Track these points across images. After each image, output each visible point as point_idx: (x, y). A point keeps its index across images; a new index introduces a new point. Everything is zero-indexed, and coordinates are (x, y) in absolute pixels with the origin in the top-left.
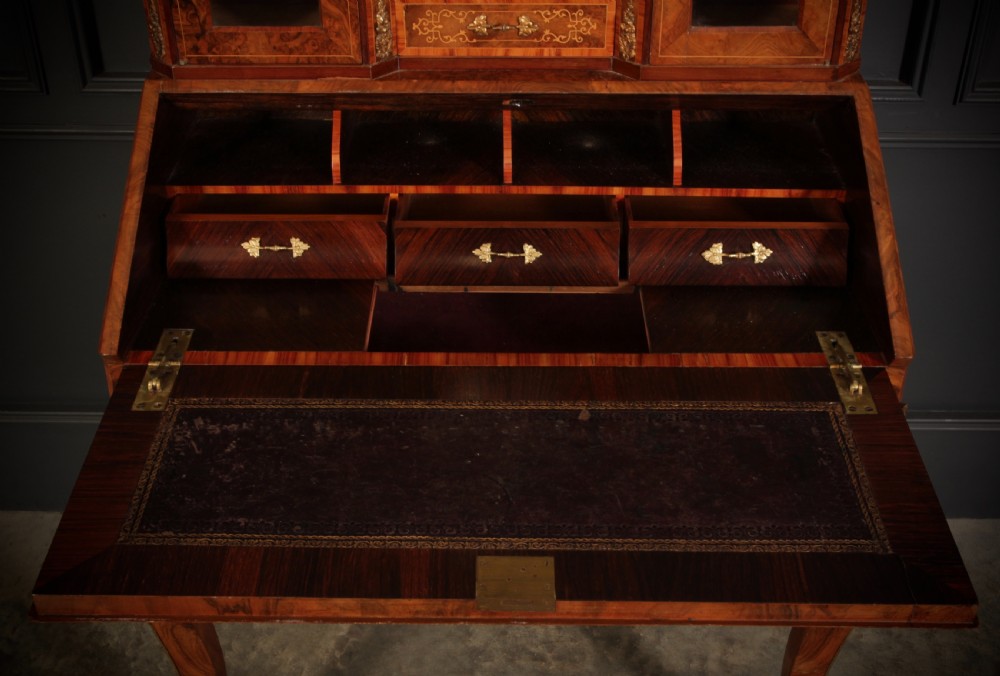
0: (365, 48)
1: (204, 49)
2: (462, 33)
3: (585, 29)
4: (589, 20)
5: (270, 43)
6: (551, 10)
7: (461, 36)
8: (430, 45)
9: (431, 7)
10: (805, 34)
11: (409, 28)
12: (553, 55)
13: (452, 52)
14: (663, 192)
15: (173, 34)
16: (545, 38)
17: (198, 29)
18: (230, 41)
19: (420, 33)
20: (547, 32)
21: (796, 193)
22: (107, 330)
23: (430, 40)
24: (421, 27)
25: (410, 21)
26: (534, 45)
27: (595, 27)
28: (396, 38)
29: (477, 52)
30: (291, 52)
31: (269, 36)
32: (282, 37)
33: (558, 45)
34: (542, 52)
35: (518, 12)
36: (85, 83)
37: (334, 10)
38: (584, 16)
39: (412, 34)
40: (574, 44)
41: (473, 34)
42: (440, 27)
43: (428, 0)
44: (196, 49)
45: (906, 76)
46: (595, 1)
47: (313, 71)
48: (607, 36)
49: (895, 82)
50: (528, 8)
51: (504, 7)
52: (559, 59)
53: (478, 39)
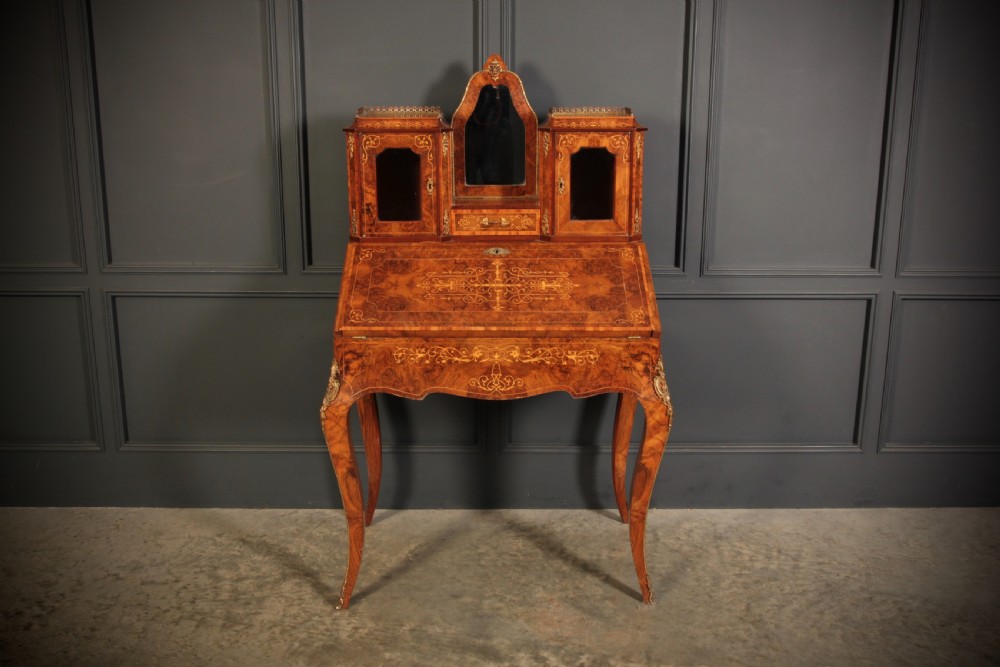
0: (439, 230)
1: (374, 231)
2: (478, 225)
3: (528, 223)
4: (530, 219)
5: (400, 227)
6: (514, 215)
7: (478, 227)
8: (465, 231)
9: (467, 215)
10: (617, 223)
11: (457, 223)
12: (515, 234)
13: (474, 233)
15: (361, 225)
16: (512, 227)
17: (372, 222)
18: (384, 227)
19: (461, 225)
20: (513, 225)
23: (465, 228)
24: (461, 223)
25: (457, 220)
26: (507, 230)
27: (532, 222)
28: (451, 228)
29: (484, 233)
30: (409, 231)
31: (400, 224)
32: (405, 225)
33: (517, 230)
34: (511, 233)
35: (501, 216)
36: (304, 269)
37: (427, 213)
38: (528, 217)
39: (457, 226)
40: (524, 230)
41: (483, 226)
42: (469, 223)
43: (465, 211)
44: (370, 230)
45: (677, 264)
46: (532, 211)
47: (417, 239)
48: (537, 225)
49: (672, 267)
50: (505, 215)
51: (495, 214)
52: (518, 236)
53: (485, 228)
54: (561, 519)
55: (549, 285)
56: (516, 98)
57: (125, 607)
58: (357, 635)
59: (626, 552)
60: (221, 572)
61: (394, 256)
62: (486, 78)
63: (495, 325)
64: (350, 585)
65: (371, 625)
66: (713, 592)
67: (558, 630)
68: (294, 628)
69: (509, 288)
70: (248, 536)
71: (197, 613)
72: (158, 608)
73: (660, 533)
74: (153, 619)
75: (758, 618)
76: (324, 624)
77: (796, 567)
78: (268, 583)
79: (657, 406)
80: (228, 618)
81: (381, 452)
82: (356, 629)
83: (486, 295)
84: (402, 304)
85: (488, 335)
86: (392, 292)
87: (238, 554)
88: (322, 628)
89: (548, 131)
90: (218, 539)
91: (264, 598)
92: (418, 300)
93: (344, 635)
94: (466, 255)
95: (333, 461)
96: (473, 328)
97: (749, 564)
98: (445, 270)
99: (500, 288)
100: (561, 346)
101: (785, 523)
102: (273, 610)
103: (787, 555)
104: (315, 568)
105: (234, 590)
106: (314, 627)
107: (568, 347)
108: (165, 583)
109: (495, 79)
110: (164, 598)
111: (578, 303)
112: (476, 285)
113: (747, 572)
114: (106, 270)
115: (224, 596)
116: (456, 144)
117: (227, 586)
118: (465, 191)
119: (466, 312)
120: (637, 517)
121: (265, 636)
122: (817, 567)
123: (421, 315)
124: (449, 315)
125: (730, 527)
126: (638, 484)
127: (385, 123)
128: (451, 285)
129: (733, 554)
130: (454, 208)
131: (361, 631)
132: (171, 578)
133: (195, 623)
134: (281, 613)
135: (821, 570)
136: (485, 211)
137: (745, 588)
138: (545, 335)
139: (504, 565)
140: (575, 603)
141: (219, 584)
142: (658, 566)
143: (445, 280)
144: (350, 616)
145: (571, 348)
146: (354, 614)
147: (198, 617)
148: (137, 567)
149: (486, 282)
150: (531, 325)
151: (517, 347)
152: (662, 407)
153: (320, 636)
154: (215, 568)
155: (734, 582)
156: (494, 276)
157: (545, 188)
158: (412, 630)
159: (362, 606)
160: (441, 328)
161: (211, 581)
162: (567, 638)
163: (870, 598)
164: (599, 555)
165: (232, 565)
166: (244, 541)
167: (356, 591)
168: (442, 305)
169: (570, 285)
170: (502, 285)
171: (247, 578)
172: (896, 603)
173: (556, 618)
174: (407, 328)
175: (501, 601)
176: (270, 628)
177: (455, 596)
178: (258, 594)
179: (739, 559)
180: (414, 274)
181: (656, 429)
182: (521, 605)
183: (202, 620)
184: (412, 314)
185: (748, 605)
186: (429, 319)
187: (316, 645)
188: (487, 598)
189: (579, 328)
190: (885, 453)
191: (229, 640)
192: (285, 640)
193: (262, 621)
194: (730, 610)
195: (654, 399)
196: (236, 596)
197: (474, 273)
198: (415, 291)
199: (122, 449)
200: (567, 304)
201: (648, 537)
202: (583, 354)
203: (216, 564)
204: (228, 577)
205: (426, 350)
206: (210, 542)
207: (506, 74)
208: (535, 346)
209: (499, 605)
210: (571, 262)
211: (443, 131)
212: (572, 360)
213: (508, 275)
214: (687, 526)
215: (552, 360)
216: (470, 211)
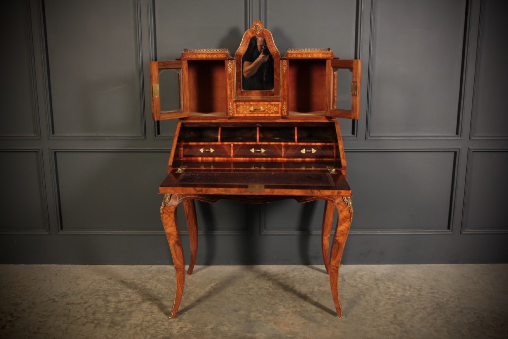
0: (227, 113)
3: (275, 110)
4: (276, 108)
6: (267, 105)
7: (248, 111)
9: (242, 105)
13: (246, 115)
14: (293, 144)
16: (266, 112)
19: (239, 111)
20: (266, 110)
21: (323, 144)
22: (170, 161)
23: (241, 112)
24: (239, 109)
25: (237, 108)
26: (264, 113)
28: (234, 112)
29: (251, 115)
33: (269, 113)
34: (266, 115)
35: (260, 106)
36: (155, 137)
38: (275, 106)
39: (237, 111)
40: (273, 113)
41: (250, 111)
42: (243, 109)
43: (241, 103)
45: (353, 133)
46: (277, 103)
47: (215, 118)
48: (280, 111)
49: (351, 135)
50: (263, 105)
51: (257, 105)
52: (269, 116)
53: (252, 112)
54: (292, 270)
56: (269, 44)
57: (57, 316)
58: (182, 331)
59: (328, 287)
60: (110, 298)
62: (253, 33)
64: (177, 305)
65: (190, 326)
66: (376, 308)
67: (292, 329)
68: (148, 327)
70: (125, 279)
71: (95, 319)
72: (75, 317)
73: (345, 277)
74: (71, 323)
75: (401, 322)
76: (164, 326)
77: (419, 295)
78: (135, 304)
79: (344, 208)
80: (112, 322)
81: (197, 235)
82: (182, 328)
87: (119, 288)
88: (163, 327)
89: (285, 59)
90: (109, 281)
91: (132, 312)
93: (175, 332)
95: (168, 236)
97: (394, 293)
101: (413, 273)
102: (137, 318)
103: (415, 288)
104: (160, 296)
105: (116, 308)
106: (158, 327)
108: (79, 304)
109: (258, 33)
110: (78, 312)
113: (393, 297)
114: (51, 138)
115: (111, 310)
116: (237, 68)
117: (113, 305)
118: (242, 94)
120: (334, 269)
121: (132, 332)
122: (431, 295)
125: (383, 274)
126: (334, 251)
127: (198, 55)
129: (385, 288)
130: (235, 101)
131: (184, 329)
132: (82, 301)
133: (94, 325)
134: (141, 320)
135: (433, 296)
136: (252, 103)
137: (393, 306)
139: (262, 294)
140: (301, 314)
141: (108, 305)
142: (345, 294)
144: (178, 321)
146: (180, 320)
147: (96, 322)
148: (65, 295)
152: (347, 208)
153: (162, 332)
154: (107, 296)
155: (386, 303)
157: (284, 91)
158: (212, 329)
159: (185, 316)
161: (104, 303)
162: (297, 333)
163: (461, 311)
164: (313, 289)
165: (116, 295)
166: (123, 282)
167: (180, 308)
171: (123, 301)
172: (475, 313)
173: (290, 322)
175: (260, 313)
176: (135, 328)
177: (235, 311)
178: (129, 310)
179: (388, 290)
181: (344, 220)
182: (271, 315)
183: (98, 324)
185: (395, 315)
187: (159, 337)
188: (253, 312)
190: (465, 234)
191: (112, 334)
192: (143, 334)
193: (131, 324)
194: (385, 318)
195: (342, 204)
196: (117, 310)
199: (59, 233)
201: (340, 279)
203: (107, 294)
204: (113, 300)
206: (105, 282)
207: (264, 31)
209: (259, 315)
211: (229, 59)
214: (360, 273)
216: (243, 103)
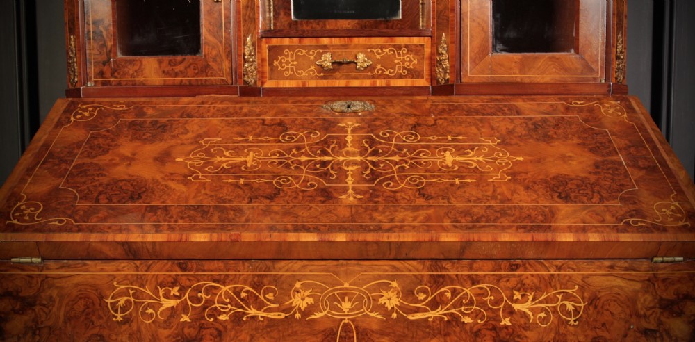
0: (235, 72)
1: (108, 74)
2: (313, 68)
3: (408, 64)
4: (411, 56)
5: (160, 67)
6: (381, 49)
7: (312, 70)
8: (287, 78)
9: (289, 47)
10: (582, 58)
11: (271, 64)
12: (384, 85)
13: (304, 83)
15: (84, 64)
16: (378, 72)
17: (104, 57)
18: (129, 67)
19: (280, 68)
20: (379, 67)
23: (287, 73)
24: (281, 63)
25: (272, 58)
26: (369, 78)
27: (416, 62)
28: (260, 73)
29: (324, 83)
30: (176, 75)
31: (160, 62)
32: (170, 63)
33: (388, 77)
34: (375, 83)
35: (355, 51)
37: (212, 40)
38: (407, 53)
39: (272, 69)
40: (401, 77)
41: (321, 68)
42: (295, 63)
43: (287, 41)
44: (101, 74)
46: (416, 40)
47: (192, 90)
48: (426, 67)
50: (365, 48)
51: (345, 47)
52: (389, 87)
53: (325, 72)
55: (459, 159)
61: (142, 114)
63: (342, 229)
69: (373, 163)
83: (325, 175)
84: (137, 191)
85: (326, 254)
86: (121, 171)
92: (172, 185)
94: (285, 112)
96: (292, 237)
98: (241, 135)
99: (355, 163)
100: (499, 279)
107: (513, 282)
111: (527, 188)
112: (303, 159)
119: (276, 206)
123: (174, 211)
124: (239, 210)
128: (250, 158)
130: (268, 35)
136: (325, 41)
138: (460, 254)
143: (238, 150)
145: (522, 287)
149: (325, 153)
150: (428, 229)
151: (394, 284)
156: (342, 144)
160: (215, 237)
168: (223, 193)
169: (504, 157)
170: (358, 158)
174: (135, 237)
180: (173, 142)
184: (154, 209)
186: (191, 218)
189: (541, 236)
197: (302, 139)
198: (169, 168)
200: (504, 190)
202: (547, 301)
205: (183, 290)
208: (437, 281)
210: (502, 123)
212: (524, 315)
213: (372, 142)
215: (476, 315)
216: (296, 40)
